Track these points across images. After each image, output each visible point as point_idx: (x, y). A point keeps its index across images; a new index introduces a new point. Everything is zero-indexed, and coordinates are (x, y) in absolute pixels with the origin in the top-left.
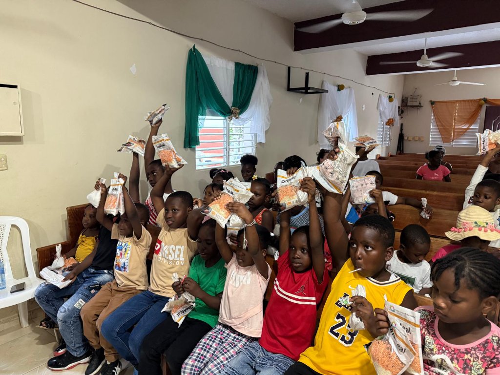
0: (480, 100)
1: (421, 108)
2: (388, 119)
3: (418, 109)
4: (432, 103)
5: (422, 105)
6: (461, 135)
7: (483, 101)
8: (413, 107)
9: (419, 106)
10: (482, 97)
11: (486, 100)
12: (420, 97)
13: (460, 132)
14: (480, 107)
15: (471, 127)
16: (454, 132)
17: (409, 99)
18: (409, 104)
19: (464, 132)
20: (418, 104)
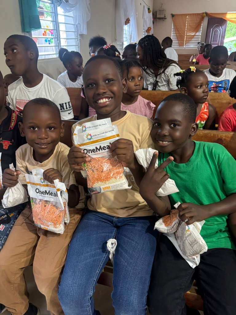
0: (203, 13)
1: (166, 20)
2: (148, 27)
3: (163, 20)
4: (173, 16)
5: (166, 17)
6: (190, 40)
7: (205, 14)
8: (160, 18)
9: (164, 18)
10: (204, 11)
11: (206, 14)
12: (165, 11)
13: (190, 38)
14: (203, 18)
15: (197, 34)
16: (186, 37)
17: (158, 13)
18: (158, 16)
19: (192, 38)
20: (164, 17)
